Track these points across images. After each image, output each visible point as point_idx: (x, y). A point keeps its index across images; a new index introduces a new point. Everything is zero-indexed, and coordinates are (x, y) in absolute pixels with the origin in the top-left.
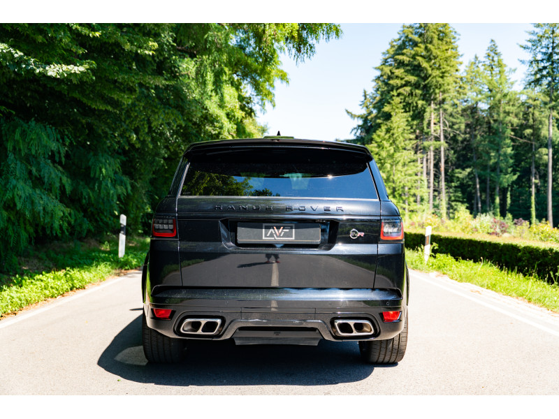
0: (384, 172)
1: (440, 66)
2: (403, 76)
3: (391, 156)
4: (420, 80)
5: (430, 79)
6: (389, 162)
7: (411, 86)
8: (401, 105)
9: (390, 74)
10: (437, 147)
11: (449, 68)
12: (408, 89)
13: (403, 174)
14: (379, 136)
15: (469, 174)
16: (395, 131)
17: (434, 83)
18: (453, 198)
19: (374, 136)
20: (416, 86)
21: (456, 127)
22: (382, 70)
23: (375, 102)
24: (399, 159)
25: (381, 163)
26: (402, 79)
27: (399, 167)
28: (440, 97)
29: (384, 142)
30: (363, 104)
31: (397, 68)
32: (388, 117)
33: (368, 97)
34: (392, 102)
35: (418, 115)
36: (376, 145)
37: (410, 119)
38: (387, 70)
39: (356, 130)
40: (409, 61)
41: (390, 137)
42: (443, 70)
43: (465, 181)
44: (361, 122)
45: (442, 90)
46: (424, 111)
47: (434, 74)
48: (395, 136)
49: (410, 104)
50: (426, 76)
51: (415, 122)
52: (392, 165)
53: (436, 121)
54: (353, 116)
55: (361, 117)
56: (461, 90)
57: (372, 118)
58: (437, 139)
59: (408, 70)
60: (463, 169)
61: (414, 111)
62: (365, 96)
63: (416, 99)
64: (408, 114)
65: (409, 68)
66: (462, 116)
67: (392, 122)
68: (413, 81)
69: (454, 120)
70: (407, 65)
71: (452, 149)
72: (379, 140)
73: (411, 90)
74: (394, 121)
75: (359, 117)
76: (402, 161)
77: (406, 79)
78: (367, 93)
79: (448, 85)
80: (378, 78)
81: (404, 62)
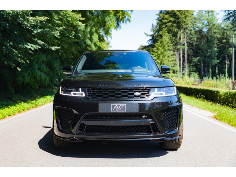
0: (159, 60)
1: (184, 13)
2: (168, 18)
3: (162, 53)
4: (176, 19)
5: (180, 19)
6: (162, 55)
7: (172, 22)
8: (167, 31)
9: (163, 17)
10: (184, 48)
11: (188, 14)
12: (170, 24)
13: (167, 61)
14: (157, 45)
15: (199, 60)
16: (164, 42)
17: (182, 21)
18: (191, 70)
19: (155, 45)
20: (174, 22)
21: (192, 39)
22: (159, 15)
23: (157, 29)
24: (166, 54)
25: (158, 56)
27: (166, 58)
28: (185, 27)
29: (160, 47)
30: (152, 30)
31: (166, 15)
32: (161, 36)
33: (154, 27)
34: (163, 30)
35: (175, 35)
36: (156, 48)
37: (171, 37)
38: (161, 15)
39: (149, 41)
41: (162, 45)
42: (186, 15)
43: (197, 63)
44: (151, 38)
45: (185, 24)
46: (178, 33)
47: (182, 17)
48: (164, 45)
49: (171, 30)
50: (178, 17)
51: (174, 38)
52: (163, 57)
53: (183, 37)
54: (147, 35)
55: (151, 35)
56: (194, 23)
57: (156, 36)
58: (184, 45)
59: (171, 15)
60: (196, 57)
61: (173, 33)
62: (153, 26)
63: (174, 28)
64: (171, 34)
65: (171, 14)
66: (195, 34)
67: (163, 39)
68: (173, 20)
69: (192, 36)
70: (170, 13)
71: (191, 49)
72: (157, 46)
73: (172, 24)
74: (164, 38)
75: (150, 35)
76: (167, 55)
77: (170, 19)
78: (154, 25)
79: (188, 21)
80: (158, 18)
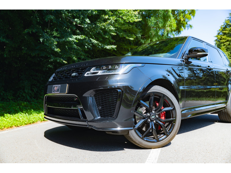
7: (229, 41)
8: (225, 49)
9: (220, 38)
12: (228, 43)
22: (217, 37)
26: (225, 39)
31: (224, 35)
37: (229, 54)
38: (219, 37)
40: (228, 32)
49: (229, 48)
59: (228, 36)
64: (229, 52)
68: (230, 39)
70: (228, 34)
73: (229, 43)
77: (227, 39)
80: (216, 40)
81: (226, 33)
